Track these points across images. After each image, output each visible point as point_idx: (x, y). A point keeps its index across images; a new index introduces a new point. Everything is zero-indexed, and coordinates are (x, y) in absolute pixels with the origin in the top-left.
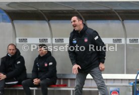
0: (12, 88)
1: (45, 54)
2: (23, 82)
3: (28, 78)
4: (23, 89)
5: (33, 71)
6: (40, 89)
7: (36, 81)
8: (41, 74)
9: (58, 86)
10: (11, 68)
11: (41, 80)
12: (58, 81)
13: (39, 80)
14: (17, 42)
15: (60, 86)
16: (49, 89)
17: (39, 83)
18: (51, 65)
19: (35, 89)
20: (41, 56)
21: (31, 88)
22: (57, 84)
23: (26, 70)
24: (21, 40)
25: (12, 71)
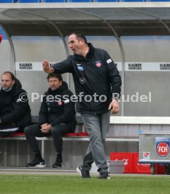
0: (9, 138)
1: (58, 87)
2: (26, 129)
3: (34, 124)
4: (25, 139)
5: (40, 113)
6: (52, 139)
7: (45, 127)
8: (53, 117)
9: (78, 135)
10: (8, 108)
11: (53, 126)
12: (77, 127)
13: (50, 126)
14: (18, 68)
15: (80, 134)
16: (64, 139)
17: (50, 131)
18: (67, 104)
19: (44, 139)
20: (53, 89)
21: (37, 138)
22: (76, 131)
23: (30, 110)
24: (22, 66)
25: (9, 112)
